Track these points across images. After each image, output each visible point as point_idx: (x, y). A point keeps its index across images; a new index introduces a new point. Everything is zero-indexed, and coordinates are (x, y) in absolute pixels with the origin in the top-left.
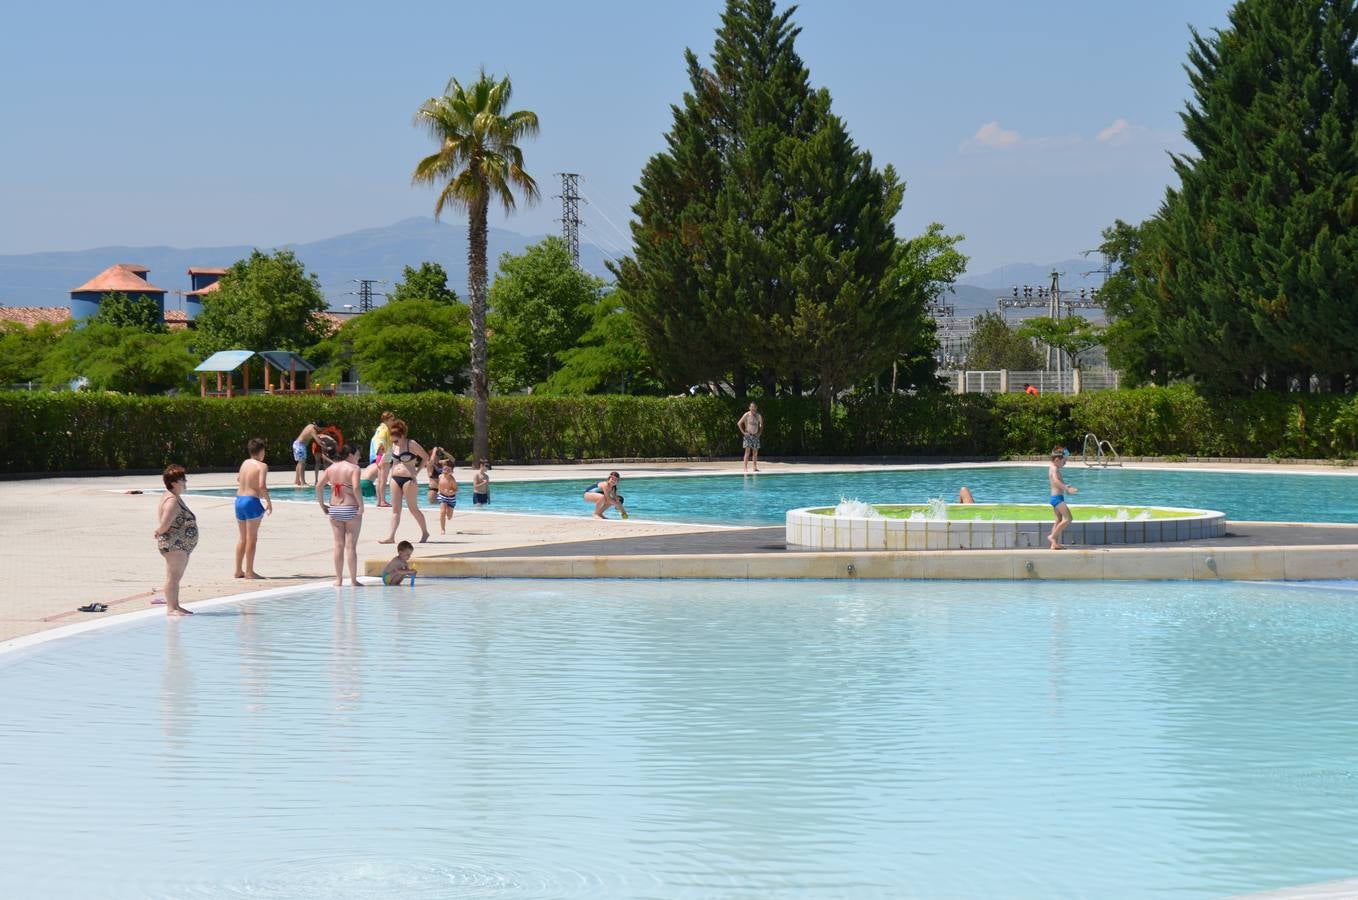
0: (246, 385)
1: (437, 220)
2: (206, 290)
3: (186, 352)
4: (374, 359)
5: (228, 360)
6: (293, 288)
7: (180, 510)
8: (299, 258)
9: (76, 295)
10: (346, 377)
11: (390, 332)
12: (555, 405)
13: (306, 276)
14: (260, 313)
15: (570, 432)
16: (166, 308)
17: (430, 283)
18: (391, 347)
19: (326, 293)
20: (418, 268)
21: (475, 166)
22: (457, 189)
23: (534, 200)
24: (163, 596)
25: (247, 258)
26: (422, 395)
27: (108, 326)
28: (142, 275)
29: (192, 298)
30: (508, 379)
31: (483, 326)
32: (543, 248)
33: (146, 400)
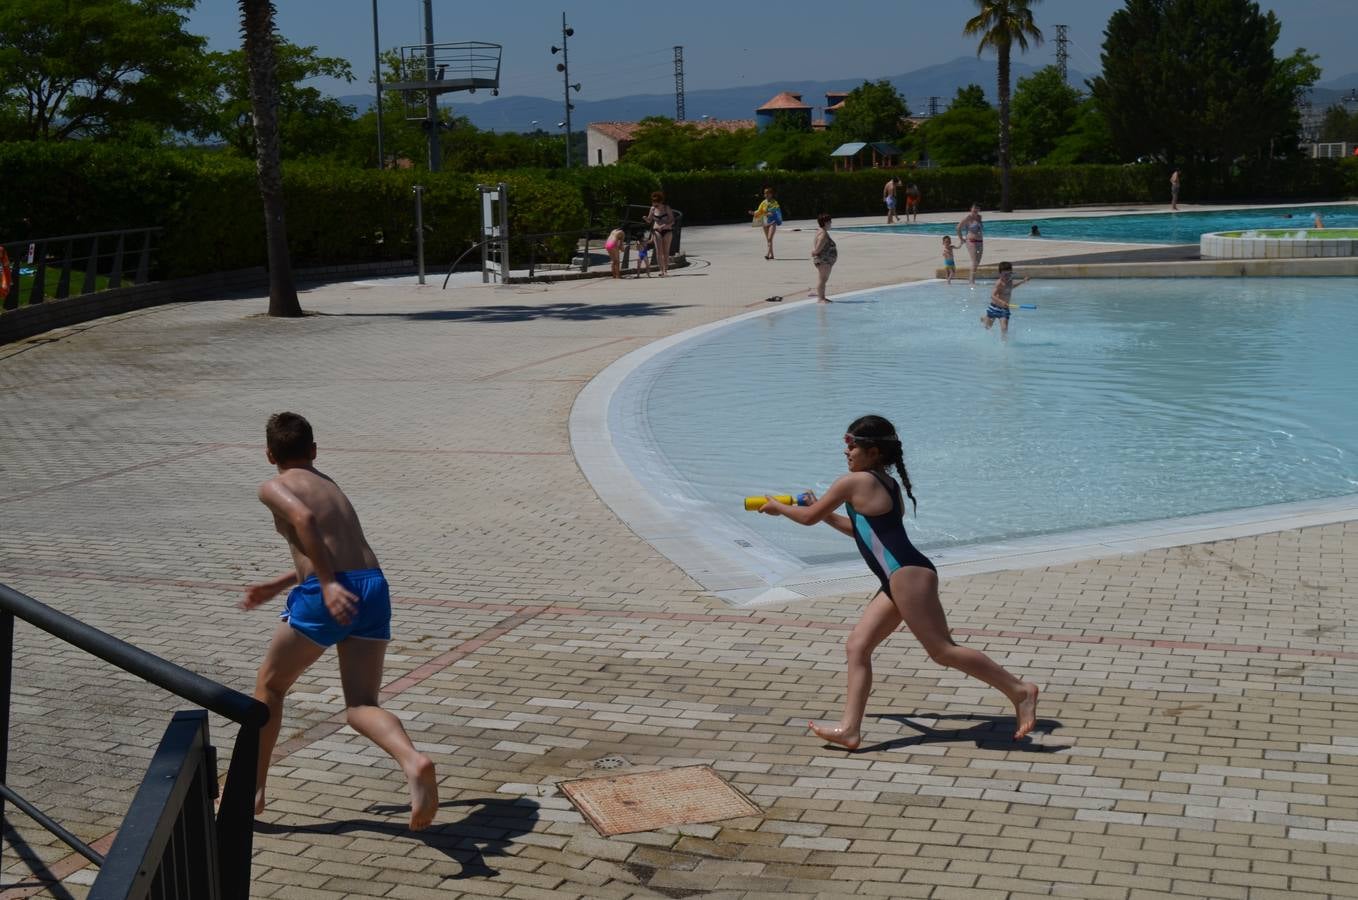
0: (862, 163)
1: (979, 58)
2: (837, 106)
3: (824, 144)
4: (939, 146)
5: (850, 149)
6: (889, 103)
7: (827, 241)
8: (893, 84)
9: (760, 112)
10: (922, 158)
11: (949, 129)
12: (1052, 171)
13: (897, 96)
14: (870, 119)
15: (1062, 188)
16: (813, 118)
17: (972, 97)
18: (951, 139)
19: (910, 106)
20: (965, 88)
21: (1002, 23)
22: (991, 38)
23: (1040, 42)
24: (816, 292)
25: (861, 86)
26: (969, 167)
27: (779, 130)
28: (798, 98)
29: (828, 112)
30: (1022, 156)
31: (1007, 123)
32: (1045, 72)
33: (802, 174)
